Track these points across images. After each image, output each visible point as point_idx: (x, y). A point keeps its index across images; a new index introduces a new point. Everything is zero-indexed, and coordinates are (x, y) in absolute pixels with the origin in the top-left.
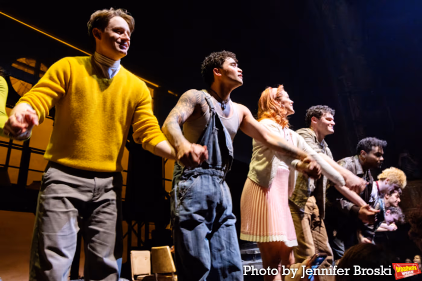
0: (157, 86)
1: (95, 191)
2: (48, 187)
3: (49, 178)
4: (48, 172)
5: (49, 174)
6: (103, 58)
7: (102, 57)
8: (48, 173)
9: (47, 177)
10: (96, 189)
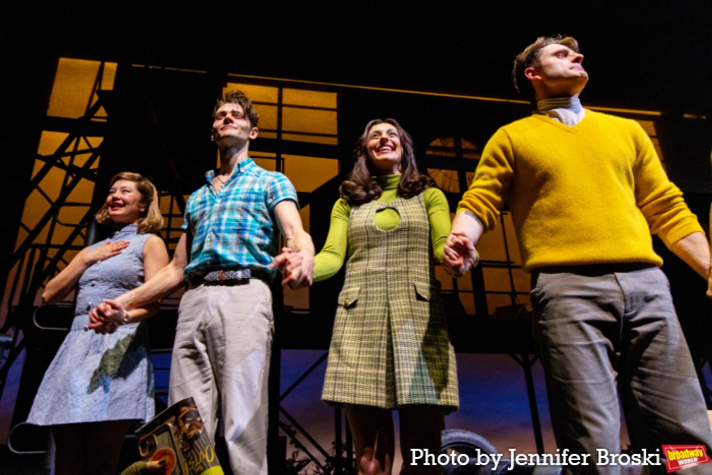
0: (658, 113)
1: (627, 302)
2: (547, 309)
3: (543, 294)
4: (538, 285)
5: (542, 287)
6: (553, 101)
7: (549, 101)
8: (539, 287)
9: (540, 293)
10: (627, 298)
